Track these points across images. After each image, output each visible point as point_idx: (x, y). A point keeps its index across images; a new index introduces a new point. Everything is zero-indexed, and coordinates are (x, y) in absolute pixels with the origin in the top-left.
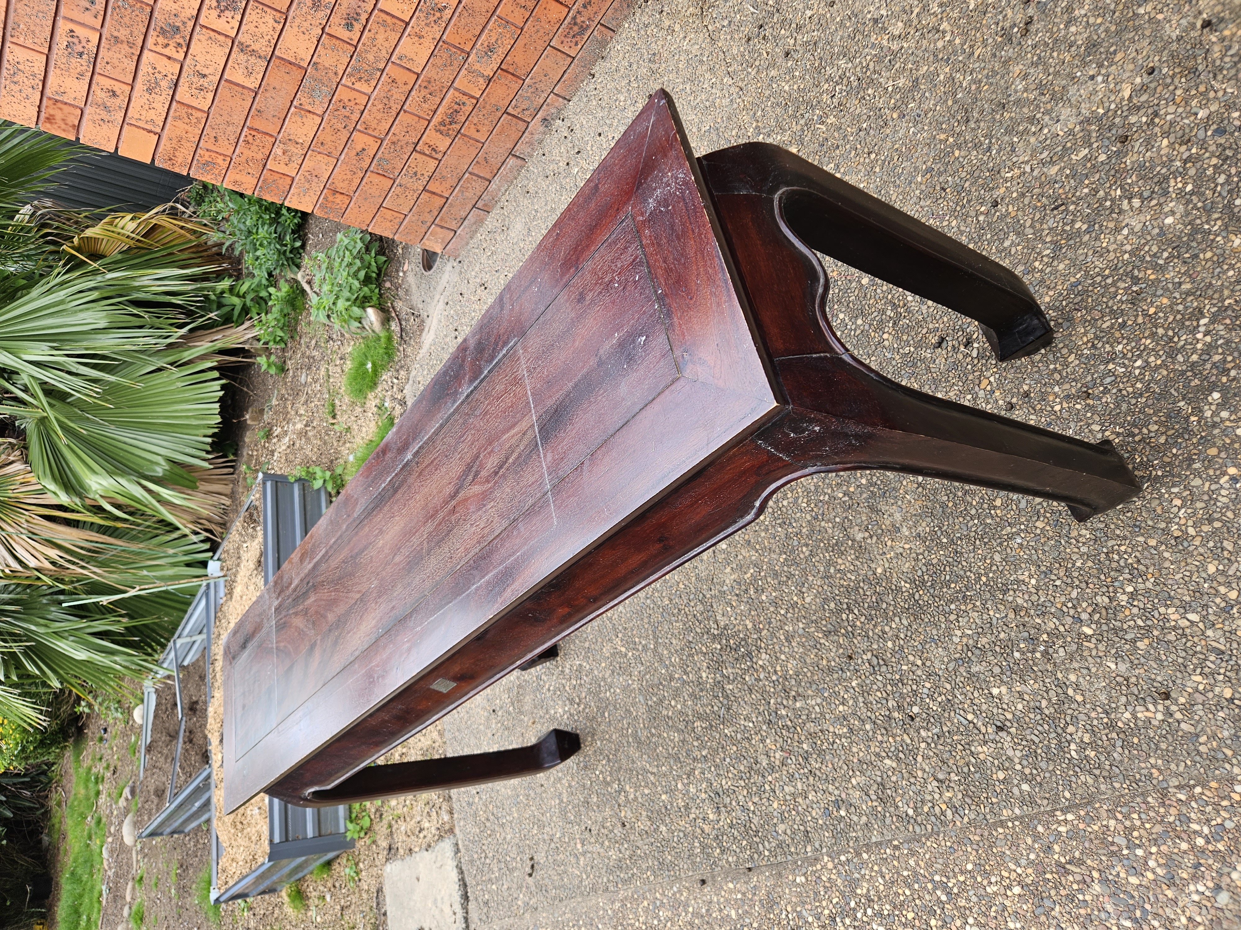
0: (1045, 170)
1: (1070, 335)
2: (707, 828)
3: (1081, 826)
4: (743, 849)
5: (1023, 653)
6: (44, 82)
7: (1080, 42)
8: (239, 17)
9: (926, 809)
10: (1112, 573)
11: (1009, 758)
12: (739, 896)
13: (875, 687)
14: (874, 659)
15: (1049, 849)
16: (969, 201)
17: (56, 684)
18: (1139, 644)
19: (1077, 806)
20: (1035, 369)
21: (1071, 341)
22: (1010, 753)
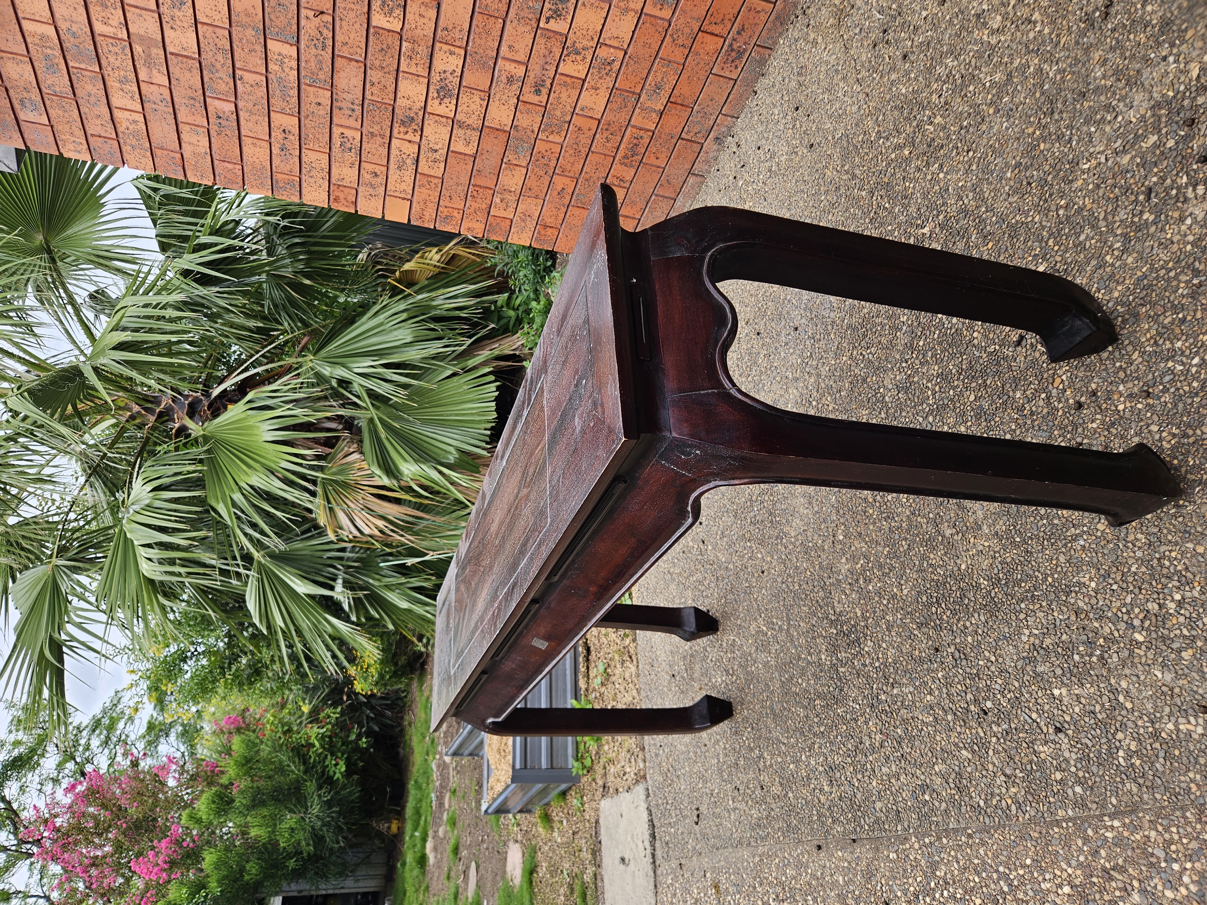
0: (1118, 159)
1: (1135, 331)
2: (822, 798)
3: (1126, 834)
4: (849, 821)
5: (1082, 656)
6: (330, 173)
7: (1154, 22)
8: (454, 102)
9: (994, 802)
10: (1163, 580)
11: (1066, 760)
12: (846, 864)
13: (956, 680)
14: (957, 653)
15: (1095, 853)
16: (1051, 195)
17: (391, 627)
18: (1184, 654)
19: (1123, 813)
20: (1103, 367)
21: (1136, 338)
22: (1067, 754)
